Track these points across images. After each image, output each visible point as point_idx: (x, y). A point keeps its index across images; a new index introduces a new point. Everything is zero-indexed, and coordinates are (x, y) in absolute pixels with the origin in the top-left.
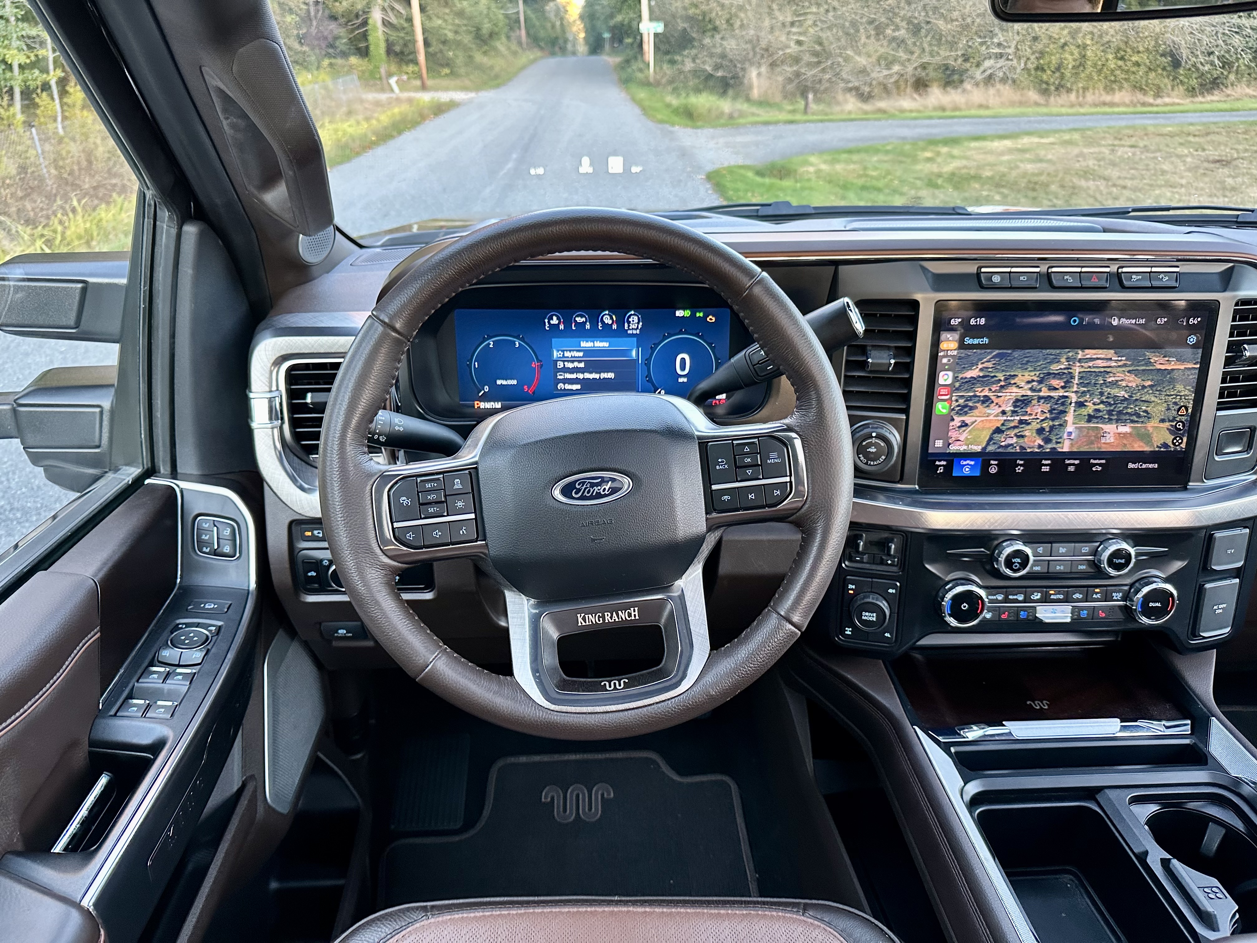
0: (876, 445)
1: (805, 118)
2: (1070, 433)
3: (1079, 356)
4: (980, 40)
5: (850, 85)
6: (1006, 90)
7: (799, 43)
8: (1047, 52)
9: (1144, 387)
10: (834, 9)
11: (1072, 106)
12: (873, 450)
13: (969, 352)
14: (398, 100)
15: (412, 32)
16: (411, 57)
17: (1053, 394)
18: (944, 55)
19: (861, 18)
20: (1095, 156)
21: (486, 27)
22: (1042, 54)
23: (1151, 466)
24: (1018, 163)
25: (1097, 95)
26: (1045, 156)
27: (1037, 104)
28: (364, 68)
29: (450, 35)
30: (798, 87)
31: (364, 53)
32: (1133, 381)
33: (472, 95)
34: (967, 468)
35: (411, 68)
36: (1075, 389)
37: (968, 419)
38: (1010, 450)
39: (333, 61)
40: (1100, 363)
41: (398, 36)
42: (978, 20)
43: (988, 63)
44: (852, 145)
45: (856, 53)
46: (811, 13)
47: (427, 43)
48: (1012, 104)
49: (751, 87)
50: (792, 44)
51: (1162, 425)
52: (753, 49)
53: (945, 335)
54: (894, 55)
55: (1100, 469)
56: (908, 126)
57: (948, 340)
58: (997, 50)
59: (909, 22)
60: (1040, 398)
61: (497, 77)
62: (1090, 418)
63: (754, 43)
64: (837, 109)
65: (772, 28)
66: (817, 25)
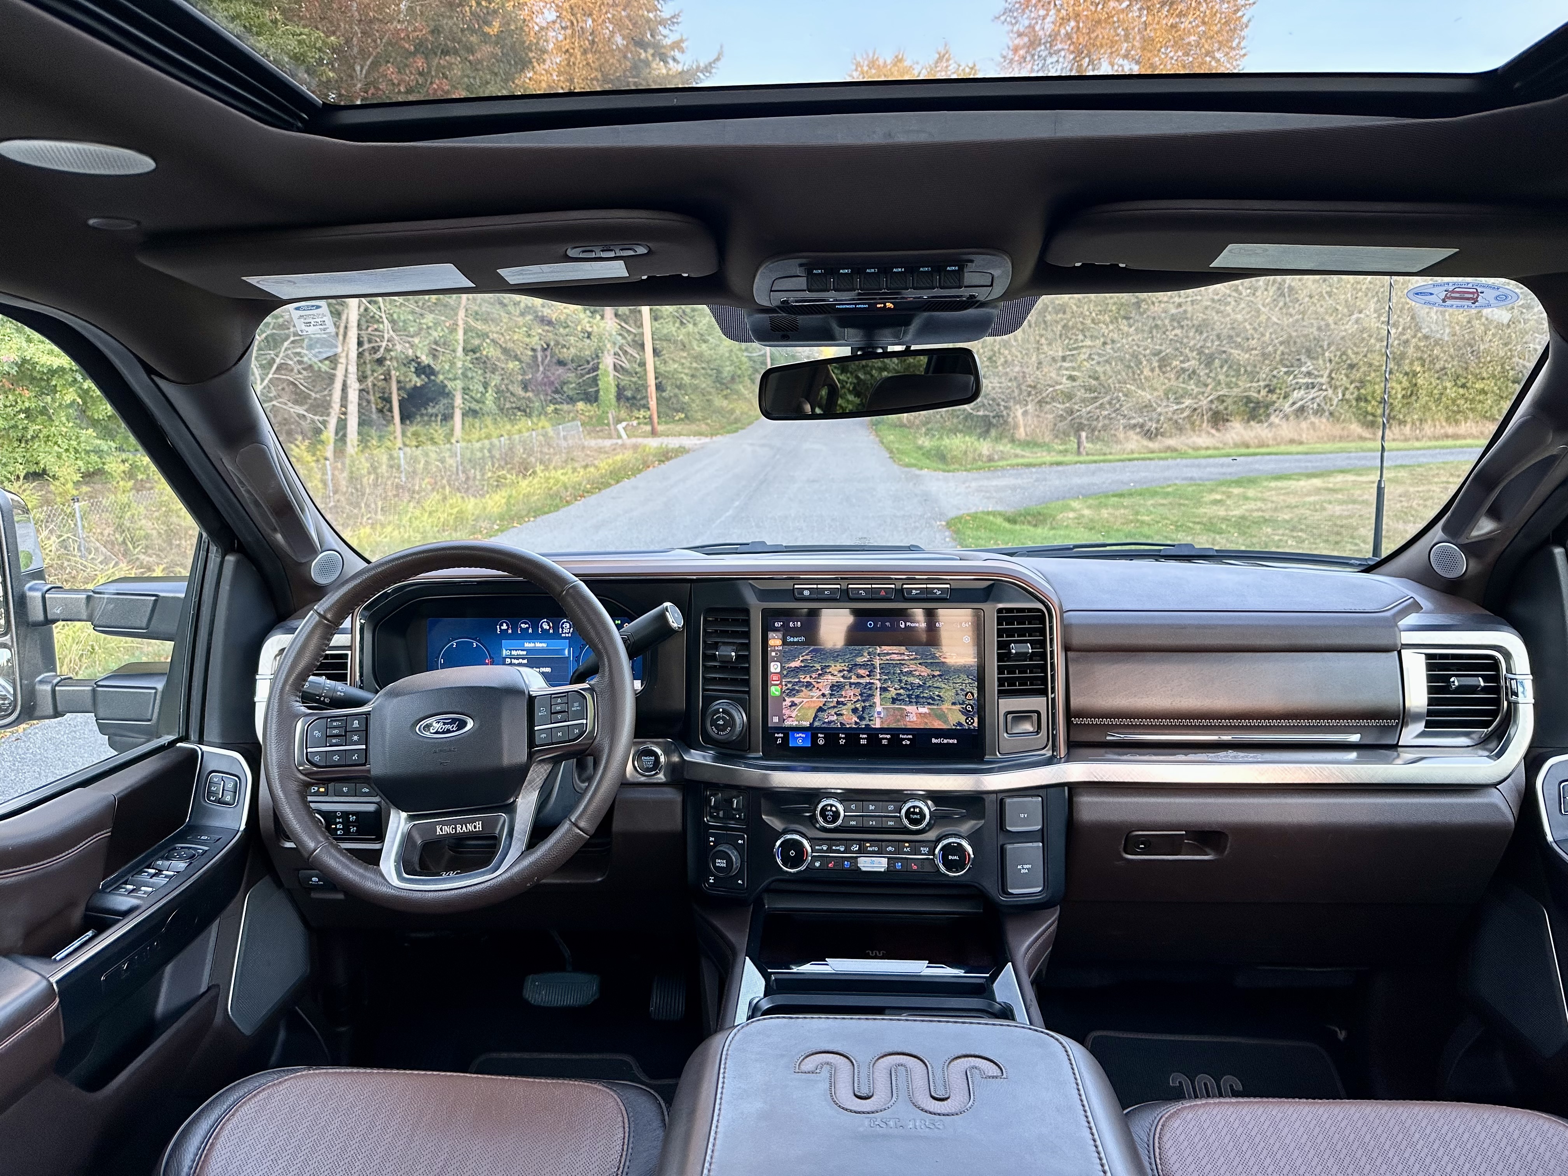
0: (723, 719)
1: (1076, 459)
2: (879, 713)
3: (878, 652)
4: (1285, 370)
5: (1133, 422)
6: (1323, 423)
7: (1072, 378)
8: (1369, 381)
9: (934, 676)
10: (1113, 341)
11: (1406, 440)
12: (721, 722)
13: (792, 648)
14: (623, 446)
15: (643, 377)
16: (642, 402)
17: (861, 681)
18: (1244, 386)
19: (1145, 350)
20: (1421, 494)
21: (727, 370)
22: (1362, 382)
23: (951, 741)
24: (1325, 504)
25: (1438, 427)
26: (1360, 496)
27: (1362, 438)
28: (592, 413)
29: (687, 380)
30: (1072, 426)
31: (592, 398)
32: (925, 672)
33: (708, 440)
34: (800, 741)
35: (642, 413)
36: (878, 677)
37: (796, 700)
38: (832, 725)
39: (558, 406)
40: (895, 656)
41: (630, 381)
42: (1281, 348)
43: (1296, 395)
44: (1125, 489)
45: (1138, 387)
46: (1086, 346)
47: (659, 387)
48: (1332, 439)
49: (1016, 427)
50: (1064, 380)
51: (954, 707)
52: (1019, 386)
53: (771, 634)
54: (1183, 389)
55: (908, 743)
56: (1199, 466)
57: (774, 638)
58: (1306, 380)
59: (1200, 353)
60: (851, 684)
61: (737, 421)
62: (894, 700)
63: (1019, 380)
64: (1117, 448)
65: (1040, 363)
66: (1093, 359)
